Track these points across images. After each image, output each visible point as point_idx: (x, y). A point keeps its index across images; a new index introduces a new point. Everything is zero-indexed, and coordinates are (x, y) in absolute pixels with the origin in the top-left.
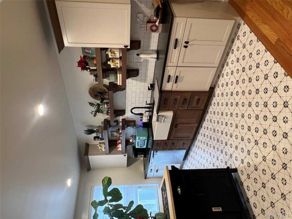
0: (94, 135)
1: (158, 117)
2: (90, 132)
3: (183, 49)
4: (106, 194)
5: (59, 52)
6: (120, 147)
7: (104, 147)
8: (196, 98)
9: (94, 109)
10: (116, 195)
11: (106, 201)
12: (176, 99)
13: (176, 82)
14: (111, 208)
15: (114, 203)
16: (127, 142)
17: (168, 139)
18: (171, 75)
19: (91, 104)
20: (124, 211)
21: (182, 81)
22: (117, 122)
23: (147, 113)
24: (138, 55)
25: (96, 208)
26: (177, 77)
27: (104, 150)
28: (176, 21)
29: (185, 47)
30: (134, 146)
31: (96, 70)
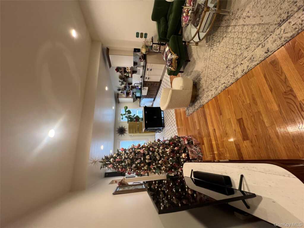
0: (121, 91)
1: (143, 89)
2: (119, 90)
3: (150, 71)
4: (126, 112)
5: (110, 68)
6: (130, 96)
7: (125, 95)
8: (155, 84)
9: (121, 83)
10: (129, 112)
11: (126, 114)
12: (149, 84)
13: (148, 79)
14: (128, 116)
16: (133, 93)
17: (147, 95)
18: (147, 77)
19: (120, 81)
20: (132, 117)
21: (150, 79)
22: (129, 87)
23: (140, 85)
24: (136, 67)
25: (122, 116)
27: (124, 96)
28: (147, 64)
29: (151, 70)
30: (136, 95)
31: (122, 72)
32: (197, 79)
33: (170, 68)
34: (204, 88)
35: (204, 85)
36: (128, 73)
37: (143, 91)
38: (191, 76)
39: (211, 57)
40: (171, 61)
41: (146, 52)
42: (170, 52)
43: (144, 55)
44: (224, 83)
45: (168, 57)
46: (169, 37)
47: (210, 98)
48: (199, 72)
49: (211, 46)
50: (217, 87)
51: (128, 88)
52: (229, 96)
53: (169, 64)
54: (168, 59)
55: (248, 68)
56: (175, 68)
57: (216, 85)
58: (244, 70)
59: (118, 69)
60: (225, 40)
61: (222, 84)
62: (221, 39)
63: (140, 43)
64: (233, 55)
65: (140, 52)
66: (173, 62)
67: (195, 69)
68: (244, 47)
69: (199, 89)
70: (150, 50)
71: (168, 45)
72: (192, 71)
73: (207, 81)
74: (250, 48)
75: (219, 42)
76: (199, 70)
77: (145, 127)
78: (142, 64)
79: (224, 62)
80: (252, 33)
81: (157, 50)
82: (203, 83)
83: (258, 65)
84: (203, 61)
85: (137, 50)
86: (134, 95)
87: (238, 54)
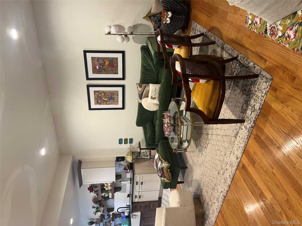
0: (94, 225)
1: (132, 215)
2: (91, 223)
5: (80, 187)
9: (95, 210)
12: (141, 206)
13: (140, 198)
18: (137, 195)
19: (94, 207)
21: (143, 197)
22: (109, 215)
23: (128, 210)
24: (120, 182)
26: (140, 196)
28: (135, 176)
29: (142, 184)
31: (97, 191)
32: (198, 190)
33: (163, 179)
34: (208, 201)
35: (207, 198)
36: (107, 192)
37: (132, 219)
38: (192, 186)
39: (204, 163)
40: (162, 170)
41: (133, 159)
42: (160, 160)
43: (130, 163)
44: (221, 192)
45: (159, 165)
46: (158, 142)
47: (216, 214)
48: (198, 181)
49: (201, 151)
50: (218, 197)
51: (106, 217)
52: (230, 207)
53: (160, 174)
54: (159, 169)
55: (232, 173)
56: (168, 178)
57: (216, 195)
58: (230, 175)
59: (91, 188)
60: (209, 146)
61: (220, 193)
62: (206, 145)
63: (124, 150)
64: (218, 161)
65: (124, 160)
66: (165, 172)
67: (194, 178)
68: (223, 154)
69: (204, 203)
70: (137, 157)
71: (158, 151)
72: (192, 181)
73: (208, 191)
74: (227, 154)
75: (206, 147)
76: (198, 178)
78: (129, 175)
79: (215, 169)
80: (224, 142)
81: (147, 156)
82: (206, 195)
83: (237, 171)
84: (199, 168)
85: (120, 159)
87: (222, 160)
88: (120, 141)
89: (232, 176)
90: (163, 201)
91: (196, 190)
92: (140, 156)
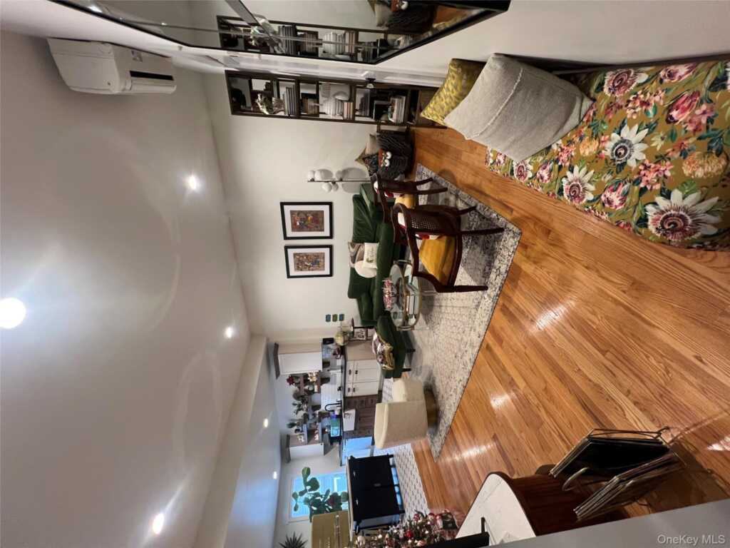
0: (295, 428)
1: (345, 414)
2: (292, 425)
3: (355, 375)
4: (306, 484)
5: (277, 378)
6: (317, 437)
7: (304, 438)
9: (296, 408)
10: (314, 484)
11: (306, 491)
12: (356, 402)
13: (354, 392)
14: (310, 498)
15: (313, 492)
16: (323, 431)
17: (355, 429)
18: (350, 387)
19: (294, 404)
20: (322, 500)
21: (358, 390)
22: (314, 415)
23: (338, 408)
24: (328, 371)
25: (296, 500)
26: (354, 389)
27: (303, 441)
28: (348, 363)
29: (356, 373)
30: (329, 435)
31: (299, 383)
32: (430, 379)
33: (384, 365)
34: (442, 393)
35: (441, 389)
36: (312, 384)
37: (344, 419)
38: (422, 375)
39: (437, 343)
40: (382, 355)
41: (344, 342)
42: (380, 341)
43: (341, 347)
44: (460, 380)
45: (379, 348)
46: (377, 319)
47: (454, 409)
48: (430, 368)
49: (432, 328)
50: (456, 388)
51: (311, 417)
52: (472, 401)
53: (380, 360)
54: (379, 353)
55: (474, 356)
56: (391, 365)
57: (453, 385)
58: (471, 359)
59: (292, 379)
60: (443, 322)
61: (459, 382)
62: (439, 320)
63: (332, 329)
64: (455, 340)
65: (333, 342)
66: (386, 356)
67: (424, 364)
68: (461, 331)
69: (437, 396)
70: (350, 339)
71: (376, 330)
72: (421, 367)
73: (442, 380)
74: (466, 332)
75: (438, 324)
76: (429, 364)
77: (354, 520)
78: (339, 362)
79: (451, 350)
80: (461, 315)
81: (363, 337)
82: (440, 386)
83: (480, 352)
84: (430, 350)
85: (328, 341)
86: (324, 435)
87: (460, 338)
88: (328, 318)
89: (473, 360)
90: (384, 395)
91: (427, 379)
92: (353, 337)
